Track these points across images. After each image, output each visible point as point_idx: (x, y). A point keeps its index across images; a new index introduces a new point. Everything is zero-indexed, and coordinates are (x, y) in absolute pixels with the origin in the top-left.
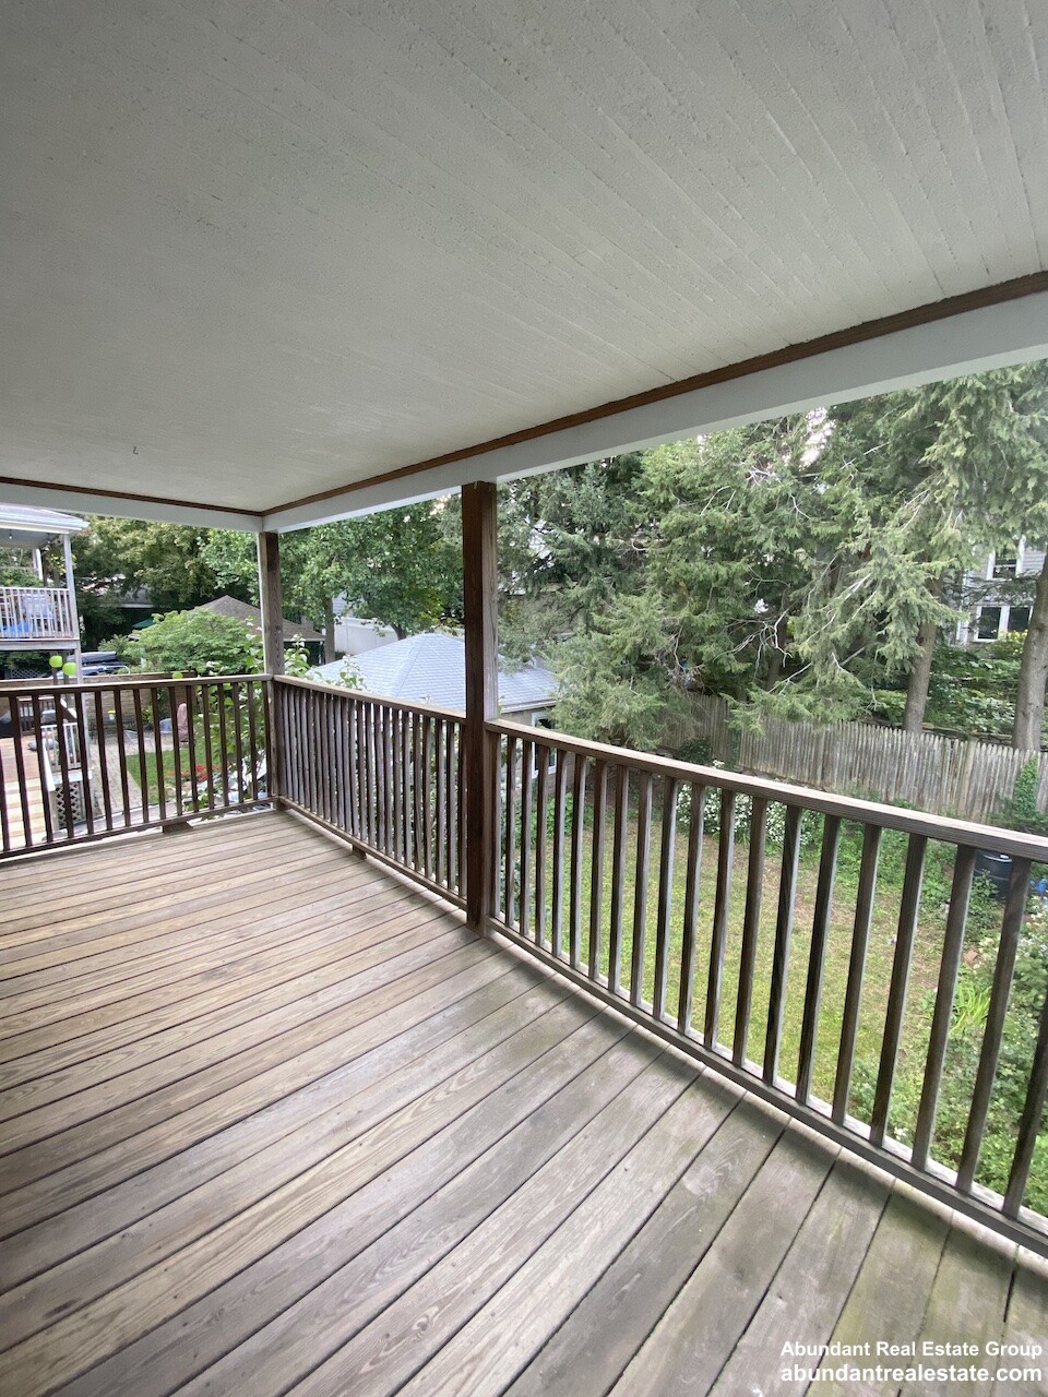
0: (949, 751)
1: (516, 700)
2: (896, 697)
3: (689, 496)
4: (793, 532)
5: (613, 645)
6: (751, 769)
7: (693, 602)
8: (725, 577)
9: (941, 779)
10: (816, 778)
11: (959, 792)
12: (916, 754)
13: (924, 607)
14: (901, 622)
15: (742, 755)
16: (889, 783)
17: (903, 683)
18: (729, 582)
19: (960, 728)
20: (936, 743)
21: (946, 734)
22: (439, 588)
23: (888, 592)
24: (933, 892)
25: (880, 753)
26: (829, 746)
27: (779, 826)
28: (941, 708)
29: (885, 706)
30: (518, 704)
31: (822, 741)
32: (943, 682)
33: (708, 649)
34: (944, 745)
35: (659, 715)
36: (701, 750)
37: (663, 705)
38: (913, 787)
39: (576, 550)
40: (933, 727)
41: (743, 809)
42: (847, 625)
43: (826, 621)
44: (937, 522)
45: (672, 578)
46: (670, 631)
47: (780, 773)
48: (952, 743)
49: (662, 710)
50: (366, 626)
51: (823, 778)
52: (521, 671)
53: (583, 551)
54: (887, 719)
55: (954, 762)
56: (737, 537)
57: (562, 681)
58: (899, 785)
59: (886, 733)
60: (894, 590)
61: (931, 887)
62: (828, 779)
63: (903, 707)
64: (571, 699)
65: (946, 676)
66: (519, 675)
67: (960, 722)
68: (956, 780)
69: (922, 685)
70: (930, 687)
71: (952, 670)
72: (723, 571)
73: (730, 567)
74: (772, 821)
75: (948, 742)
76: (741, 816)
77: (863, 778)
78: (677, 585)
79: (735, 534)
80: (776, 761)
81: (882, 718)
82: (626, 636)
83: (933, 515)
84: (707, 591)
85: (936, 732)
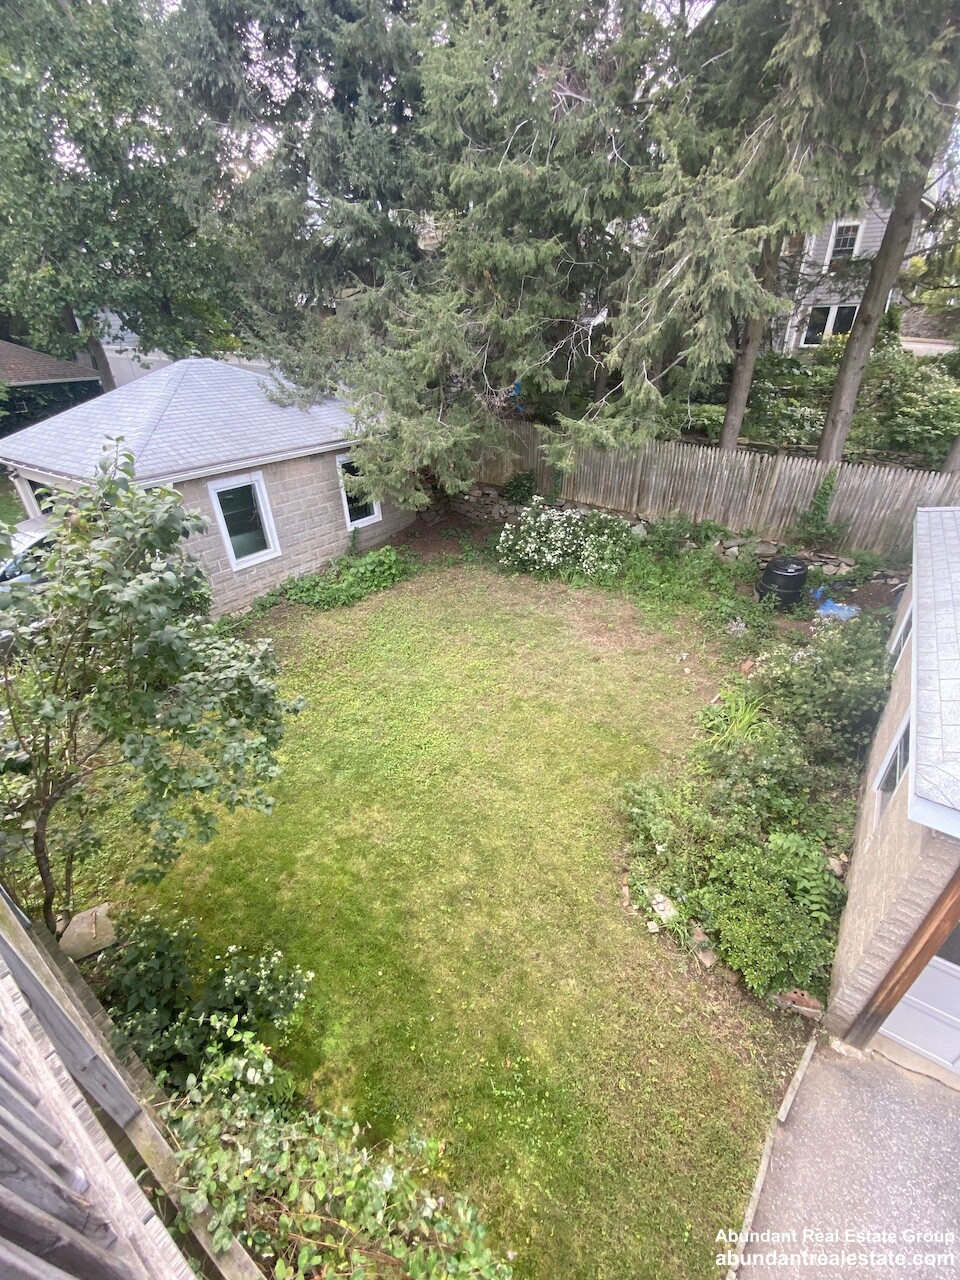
0: (757, 467)
1: (311, 440)
2: (715, 411)
3: (486, 135)
4: (610, 189)
5: (411, 364)
6: (573, 501)
7: (500, 300)
8: (534, 264)
9: (746, 497)
10: (631, 506)
11: (761, 508)
12: (726, 473)
13: (743, 295)
14: (713, 317)
15: (564, 488)
16: (699, 504)
17: (722, 395)
18: (540, 269)
19: (772, 441)
20: (746, 458)
21: (760, 449)
22: (205, 296)
23: (701, 275)
24: (724, 609)
25: (693, 474)
26: (645, 472)
27: (592, 558)
28: (758, 422)
29: (706, 422)
30: (314, 446)
31: (640, 465)
32: (765, 391)
33: (523, 367)
34: (754, 461)
35: (474, 450)
36: (525, 486)
37: (477, 437)
38: (719, 506)
39: (361, 230)
40: (747, 442)
41: (559, 544)
42: (660, 324)
43: (642, 319)
44: (779, 164)
45: (474, 265)
46: (477, 342)
47: (599, 503)
48: (762, 458)
49: (476, 442)
50: (124, 355)
51: (638, 504)
52: (319, 403)
53: (368, 229)
54: (707, 436)
55: (761, 478)
56: (547, 202)
57: (357, 414)
58: (707, 505)
59: (701, 452)
60: (708, 273)
61: (723, 604)
62: (644, 504)
63: (722, 421)
64: (370, 439)
65: (769, 385)
66: (315, 409)
67: (773, 435)
68: (760, 498)
69: (742, 395)
70: (750, 397)
71: (774, 378)
72: (530, 253)
73: (538, 249)
74: (586, 554)
75: (758, 456)
76: (557, 552)
77: (676, 501)
78: (480, 277)
79: (543, 197)
80: (596, 492)
81: (701, 435)
82: (426, 353)
83: (775, 157)
84: (515, 283)
85: (750, 447)
